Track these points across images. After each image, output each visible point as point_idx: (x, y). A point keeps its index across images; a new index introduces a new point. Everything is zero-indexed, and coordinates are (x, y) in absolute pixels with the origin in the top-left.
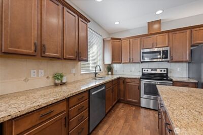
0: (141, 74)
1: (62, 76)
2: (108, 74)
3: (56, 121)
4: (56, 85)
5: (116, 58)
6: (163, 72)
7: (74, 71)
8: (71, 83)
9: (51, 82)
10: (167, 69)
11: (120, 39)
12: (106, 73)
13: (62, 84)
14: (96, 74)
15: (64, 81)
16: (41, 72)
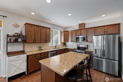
0: (77, 47)
1: (41, 48)
2: (63, 47)
3: (38, 58)
4: (39, 50)
5: (66, 40)
6: (85, 47)
7: (46, 46)
8: (44, 50)
9: (38, 49)
10: (87, 45)
11: (68, 31)
12: (63, 46)
13: (41, 50)
14: (56, 46)
15: (42, 49)
16: (35, 46)
